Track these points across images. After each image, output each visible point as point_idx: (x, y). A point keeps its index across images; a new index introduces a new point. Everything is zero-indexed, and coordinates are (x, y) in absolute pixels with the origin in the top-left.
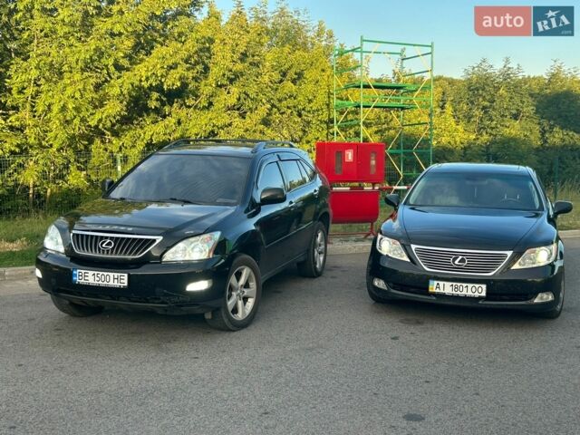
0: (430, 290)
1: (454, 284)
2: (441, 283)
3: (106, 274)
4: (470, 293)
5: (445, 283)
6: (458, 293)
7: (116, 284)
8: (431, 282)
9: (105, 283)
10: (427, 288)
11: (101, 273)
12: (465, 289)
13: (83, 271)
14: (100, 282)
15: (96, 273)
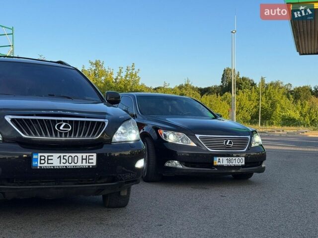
0: (215, 164)
1: (228, 158)
2: (221, 158)
3: (73, 155)
4: (237, 164)
5: (224, 158)
6: (231, 164)
7: (85, 164)
8: (215, 158)
9: (73, 164)
10: (213, 163)
11: (68, 155)
12: (234, 161)
13: (46, 155)
14: (67, 164)
15: (62, 155)
